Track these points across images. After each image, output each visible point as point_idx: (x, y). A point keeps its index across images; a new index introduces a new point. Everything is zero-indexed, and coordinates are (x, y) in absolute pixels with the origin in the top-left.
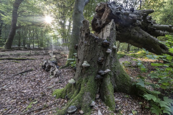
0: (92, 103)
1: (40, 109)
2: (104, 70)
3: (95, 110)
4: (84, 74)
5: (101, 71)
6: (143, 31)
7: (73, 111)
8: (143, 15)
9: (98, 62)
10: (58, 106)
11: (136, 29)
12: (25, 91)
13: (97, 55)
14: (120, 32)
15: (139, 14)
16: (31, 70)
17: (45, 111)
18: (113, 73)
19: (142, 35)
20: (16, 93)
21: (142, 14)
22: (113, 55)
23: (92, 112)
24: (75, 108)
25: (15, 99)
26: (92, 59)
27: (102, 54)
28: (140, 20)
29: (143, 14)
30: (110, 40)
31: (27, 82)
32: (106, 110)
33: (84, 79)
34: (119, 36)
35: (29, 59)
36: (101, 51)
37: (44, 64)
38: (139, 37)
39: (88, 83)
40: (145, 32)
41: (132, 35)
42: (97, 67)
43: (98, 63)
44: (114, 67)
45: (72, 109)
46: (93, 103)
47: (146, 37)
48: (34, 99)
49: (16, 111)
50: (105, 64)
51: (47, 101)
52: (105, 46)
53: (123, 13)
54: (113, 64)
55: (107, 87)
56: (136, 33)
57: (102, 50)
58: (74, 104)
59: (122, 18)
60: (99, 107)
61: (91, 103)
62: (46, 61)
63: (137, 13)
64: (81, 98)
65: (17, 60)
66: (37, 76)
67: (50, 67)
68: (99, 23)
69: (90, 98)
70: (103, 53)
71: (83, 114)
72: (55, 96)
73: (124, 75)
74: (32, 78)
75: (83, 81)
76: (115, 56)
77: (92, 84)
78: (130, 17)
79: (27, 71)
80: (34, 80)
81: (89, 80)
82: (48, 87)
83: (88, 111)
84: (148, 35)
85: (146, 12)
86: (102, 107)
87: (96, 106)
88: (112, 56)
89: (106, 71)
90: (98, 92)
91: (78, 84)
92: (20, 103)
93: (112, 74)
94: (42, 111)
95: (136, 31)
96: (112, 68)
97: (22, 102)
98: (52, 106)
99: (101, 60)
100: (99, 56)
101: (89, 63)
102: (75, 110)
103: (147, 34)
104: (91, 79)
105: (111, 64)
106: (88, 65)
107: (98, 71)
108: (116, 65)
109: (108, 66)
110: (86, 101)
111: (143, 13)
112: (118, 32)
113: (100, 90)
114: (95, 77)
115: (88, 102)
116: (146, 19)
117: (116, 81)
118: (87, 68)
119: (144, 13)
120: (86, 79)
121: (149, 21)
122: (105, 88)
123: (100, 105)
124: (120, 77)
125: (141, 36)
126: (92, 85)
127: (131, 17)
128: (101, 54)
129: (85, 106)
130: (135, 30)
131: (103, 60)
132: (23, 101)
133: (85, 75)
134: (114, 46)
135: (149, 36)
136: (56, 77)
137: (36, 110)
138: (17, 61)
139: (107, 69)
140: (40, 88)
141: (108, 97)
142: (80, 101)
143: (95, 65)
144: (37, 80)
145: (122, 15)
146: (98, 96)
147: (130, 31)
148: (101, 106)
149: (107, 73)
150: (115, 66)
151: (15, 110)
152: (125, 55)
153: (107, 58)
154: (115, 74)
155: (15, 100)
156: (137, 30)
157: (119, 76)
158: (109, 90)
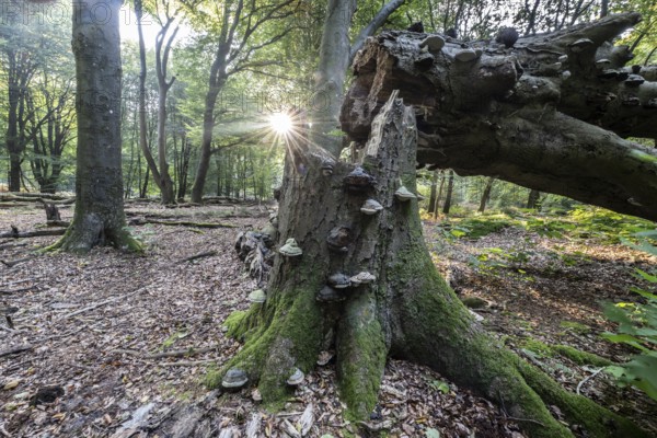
0: (292, 377)
1: (180, 356)
2: (352, 275)
3: (300, 402)
4: (287, 279)
5: (338, 277)
6: (571, 120)
7: (232, 384)
8: (568, 48)
9: (327, 243)
10: (218, 358)
11: (527, 118)
12: (179, 303)
13: (328, 220)
14: (442, 135)
15: (545, 49)
16: (212, 254)
17: (186, 362)
18: (393, 287)
19: (566, 139)
20: (162, 305)
21: (561, 45)
22: (394, 222)
23: (289, 404)
24: (241, 377)
25: (154, 317)
26: (309, 234)
27: (346, 217)
28: (551, 73)
29: (570, 46)
30: (381, 166)
31: (193, 281)
32: (332, 414)
33: (283, 295)
34: (441, 151)
35: (221, 226)
36: (343, 206)
37: (237, 240)
38: (544, 148)
39: (293, 309)
40: (585, 124)
41: (505, 143)
42: (327, 261)
43: (329, 249)
44: (398, 268)
45: (233, 379)
46: (297, 377)
47: (591, 146)
48: (184, 326)
49: (142, 347)
50: (355, 253)
51: (206, 339)
52: (354, 188)
53: (450, 58)
54: (391, 253)
55: (357, 335)
56: (527, 131)
57: (347, 205)
58: (241, 363)
59: (443, 79)
60: (317, 396)
61: (289, 375)
62: (241, 234)
63: (537, 47)
64: (265, 352)
65: (200, 226)
66: (218, 269)
67: (247, 250)
68: (361, 112)
69: (292, 360)
70: (349, 214)
71: (261, 402)
72: (225, 328)
73: (438, 303)
74: (206, 274)
75: (281, 301)
76: (403, 227)
77: (304, 315)
78: (484, 67)
79: (203, 256)
80: (209, 278)
81: (297, 301)
82: (226, 302)
83: (276, 400)
84: (599, 138)
85: (587, 30)
86: (326, 400)
87: (308, 391)
88: (391, 227)
89: (354, 279)
90: (327, 343)
91: (270, 307)
92: (158, 329)
93: (387, 290)
94: (181, 362)
95: (530, 125)
96: (388, 269)
97: (162, 329)
98: (206, 357)
99: (337, 237)
100: (334, 224)
101: (300, 244)
102: (240, 383)
103: (596, 132)
104: (304, 296)
105: (386, 256)
106: (298, 251)
107: (331, 274)
108: (405, 261)
109: (366, 260)
110: (275, 365)
111: (568, 41)
112: (432, 136)
113: (334, 338)
114: (316, 295)
115: (281, 372)
116: (594, 65)
117: (403, 318)
118: (295, 261)
119: (579, 37)
120: (289, 296)
121: (610, 71)
122: (350, 337)
123: (322, 392)
124: (419, 308)
125: (555, 145)
126: (301, 318)
127: (489, 67)
128: (340, 217)
129: (269, 379)
130: (519, 122)
131: (343, 238)
132: (165, 325)
133: (288, 283)
134: (403, 191)
135: (608, 137)
136: (253, 278)
137: (172, 356)
138: (197, 229)
139: (361, 270)
140: (210, 299)
141: (351, 371)
142: (260, 360)
143: (318, 255)
144: (213, 279)
145: (447, 66)
146: (325, 357)
147: (493, 129)
148: (325, 394)
149: (365, 286)
150: (401, 263)
151: (143, 343)
152: (507, 226)
153: (363, 231)
154: (402, 294)
155: (153, 320)
156: (532, 121)
157: (415, 302)
158: (359, 347)
